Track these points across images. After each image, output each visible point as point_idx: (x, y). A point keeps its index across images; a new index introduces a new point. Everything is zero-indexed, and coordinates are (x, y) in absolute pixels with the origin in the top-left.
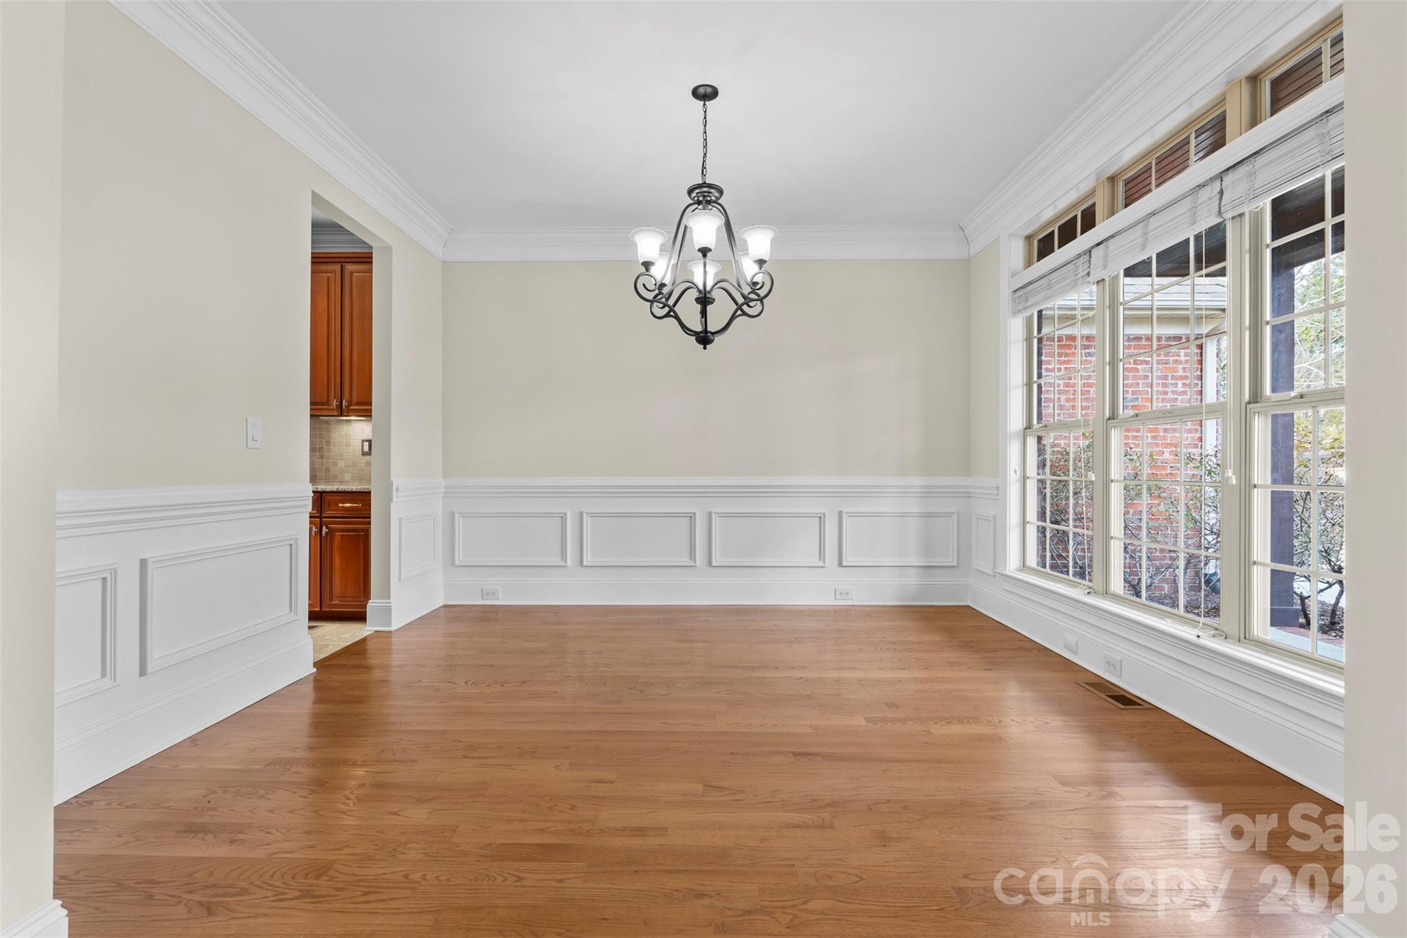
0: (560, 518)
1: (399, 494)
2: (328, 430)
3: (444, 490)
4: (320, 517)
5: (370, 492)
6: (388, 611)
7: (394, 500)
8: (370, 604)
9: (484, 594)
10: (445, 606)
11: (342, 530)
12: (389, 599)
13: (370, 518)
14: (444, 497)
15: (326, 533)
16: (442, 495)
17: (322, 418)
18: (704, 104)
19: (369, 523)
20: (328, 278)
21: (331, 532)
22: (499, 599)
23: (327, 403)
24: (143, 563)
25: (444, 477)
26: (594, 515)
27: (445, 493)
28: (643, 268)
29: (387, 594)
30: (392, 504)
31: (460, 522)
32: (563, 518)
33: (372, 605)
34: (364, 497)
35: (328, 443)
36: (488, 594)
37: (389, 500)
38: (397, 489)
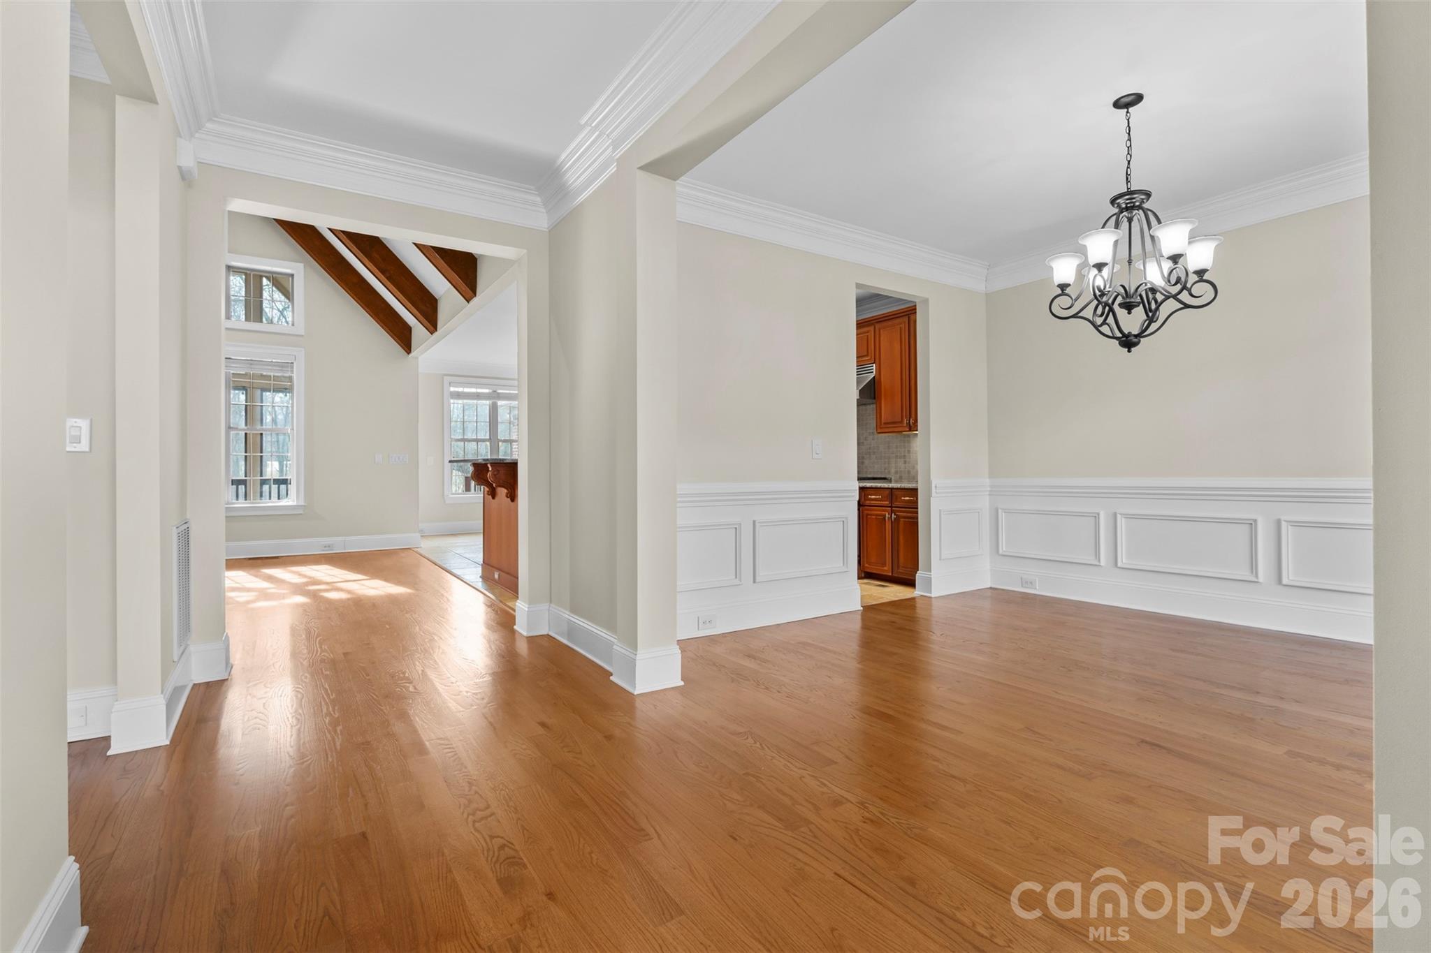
0: (1094, 518)
1: (938, 491)
2: (909, 442)
3: (989, 489)
4: (891, 507)
5: (917, 489)
6: (928, 581)
7: (933, 495)
8: (918, 575)
9: (1024, 582)
10: (991, 588)
11: (905, 517)
12: (930, 572)
13: (917, 508)
14: (989, 495)
15: (895, 519)
16: (988, 493)
17: (904, 433)
18: (1128, 112)
19: (917, 513)
20: (900, 328)
21: (898, 518)
22: (1036, 589)
23: (902, 422)
24: (754, 522)
25: (990, 477)
26: (1128, 517)
27: (990, 491)
28: (1059, 289)
29: (929, 569)
30: (932, 498)
31: (1002, 516)
32: (1096, 517)
33: (920, 575)
34: (914, 492)
35: (909, 452)
36: (1026, 582)
37: (930, 496)
38: (936, 487)
